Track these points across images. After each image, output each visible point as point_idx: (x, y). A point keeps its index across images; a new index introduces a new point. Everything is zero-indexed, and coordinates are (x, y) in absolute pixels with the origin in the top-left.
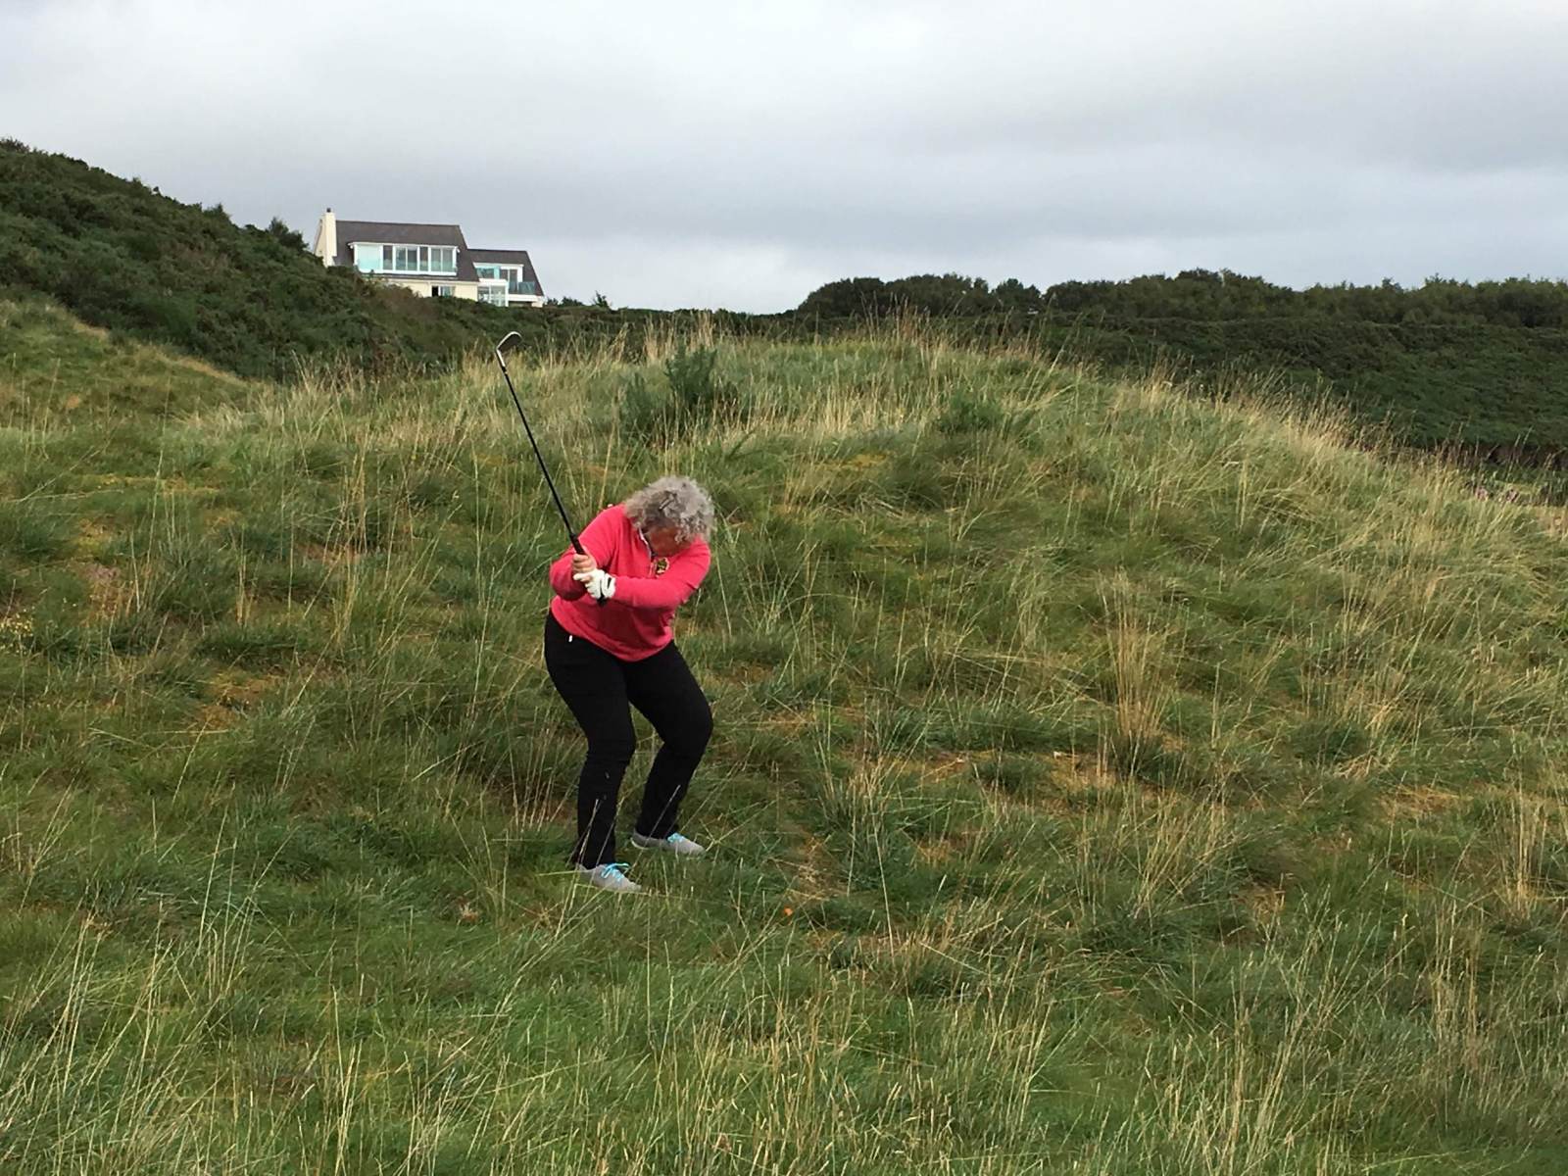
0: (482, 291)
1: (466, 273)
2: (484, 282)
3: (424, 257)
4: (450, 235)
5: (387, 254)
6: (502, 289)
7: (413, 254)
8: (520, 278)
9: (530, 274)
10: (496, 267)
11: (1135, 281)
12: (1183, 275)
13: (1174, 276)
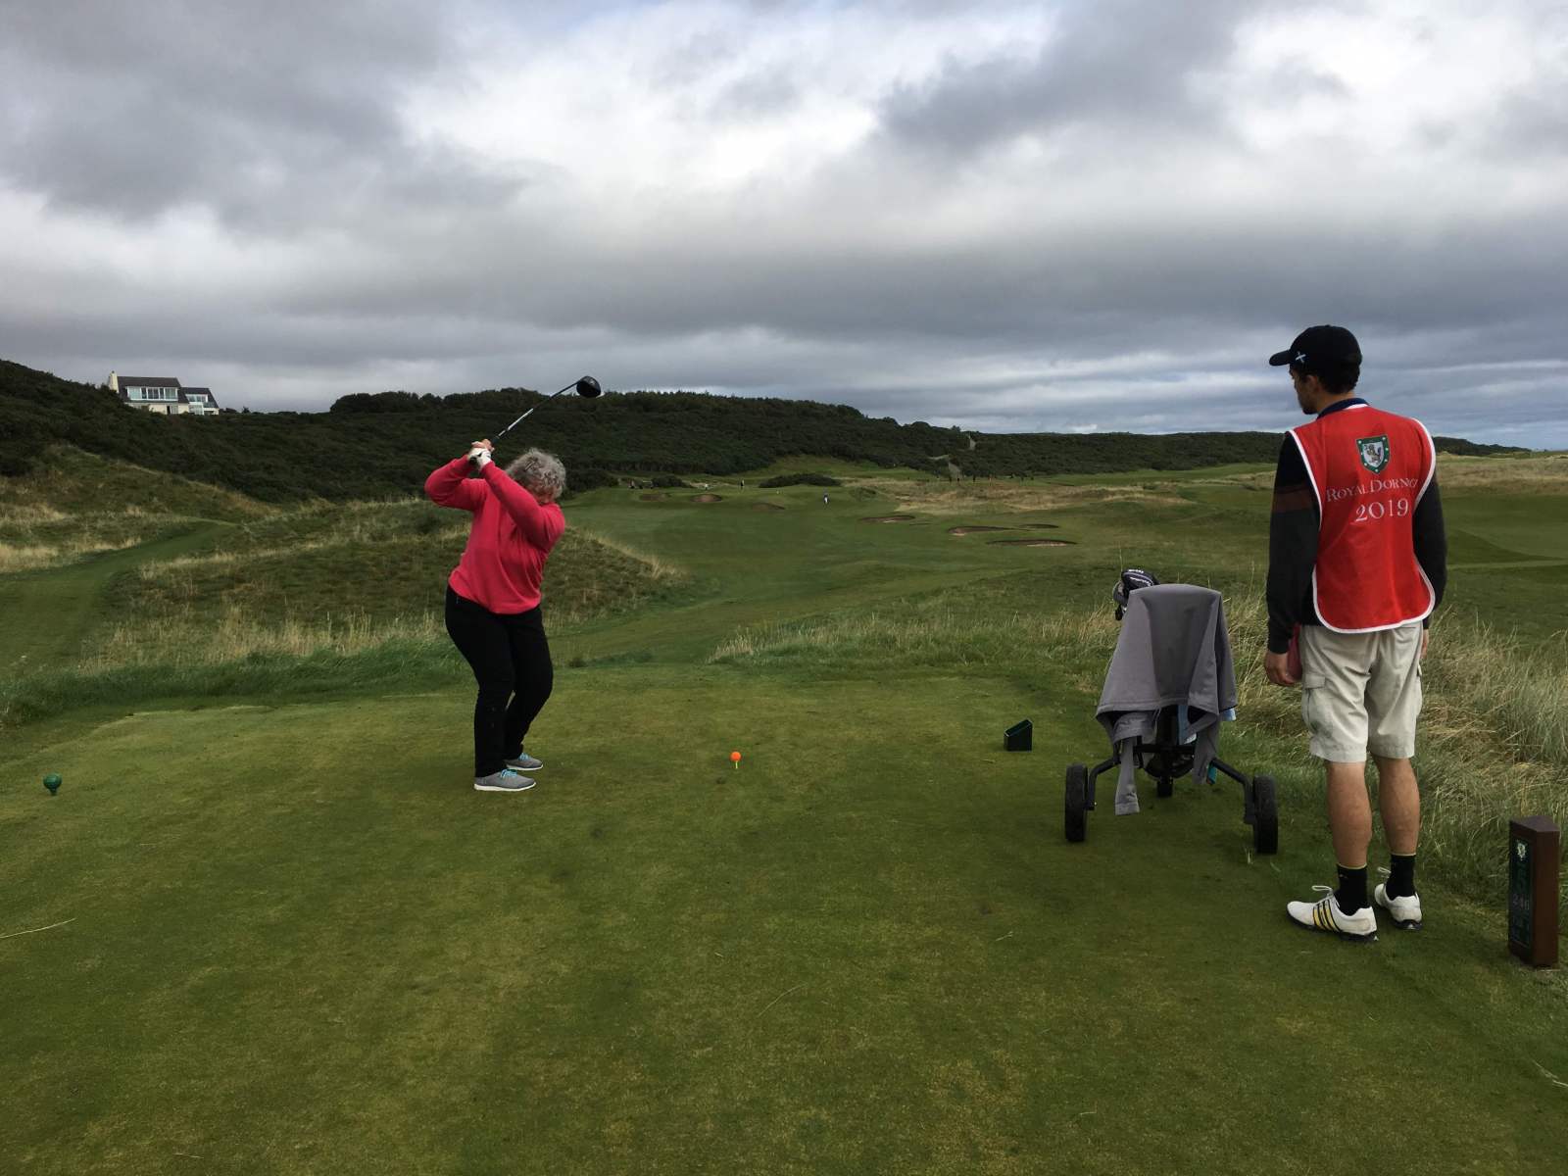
0: (191, 407)
1: (183, 400)
2: (192, 403)
3: (162, 393)
4: (172, 383)
5: (144, 392)
6: (200, 407)
7: (156, 392)
8: (207, 400)
9: (211, 399)
10: (195, 396)
11: (483, 393)
12: (503, 390)
13: (499, 390)
